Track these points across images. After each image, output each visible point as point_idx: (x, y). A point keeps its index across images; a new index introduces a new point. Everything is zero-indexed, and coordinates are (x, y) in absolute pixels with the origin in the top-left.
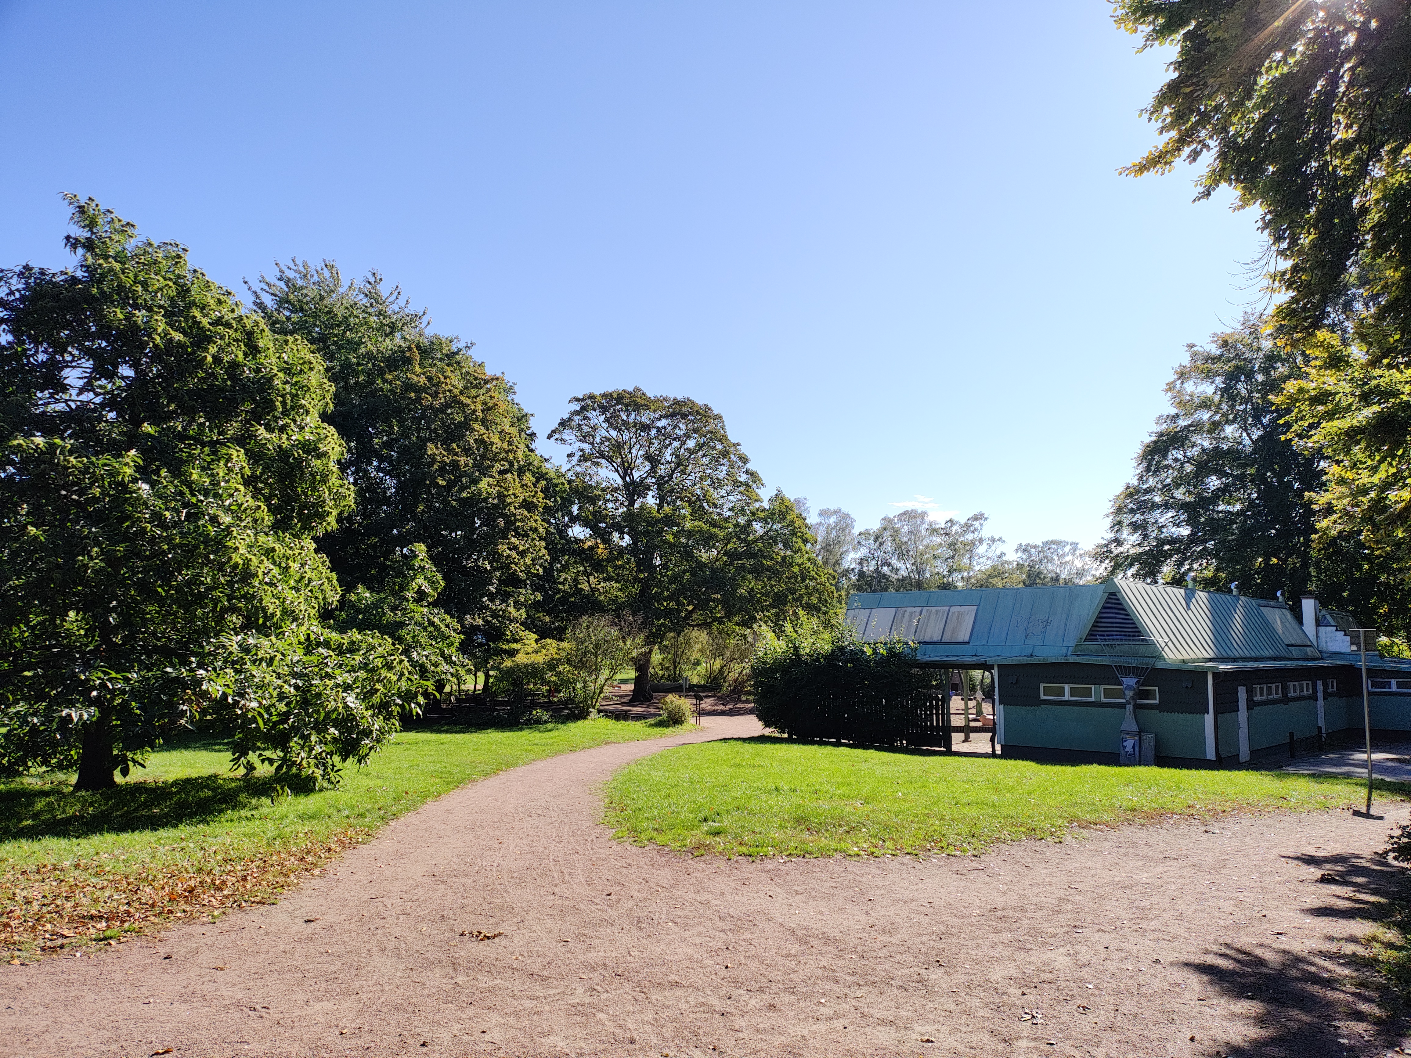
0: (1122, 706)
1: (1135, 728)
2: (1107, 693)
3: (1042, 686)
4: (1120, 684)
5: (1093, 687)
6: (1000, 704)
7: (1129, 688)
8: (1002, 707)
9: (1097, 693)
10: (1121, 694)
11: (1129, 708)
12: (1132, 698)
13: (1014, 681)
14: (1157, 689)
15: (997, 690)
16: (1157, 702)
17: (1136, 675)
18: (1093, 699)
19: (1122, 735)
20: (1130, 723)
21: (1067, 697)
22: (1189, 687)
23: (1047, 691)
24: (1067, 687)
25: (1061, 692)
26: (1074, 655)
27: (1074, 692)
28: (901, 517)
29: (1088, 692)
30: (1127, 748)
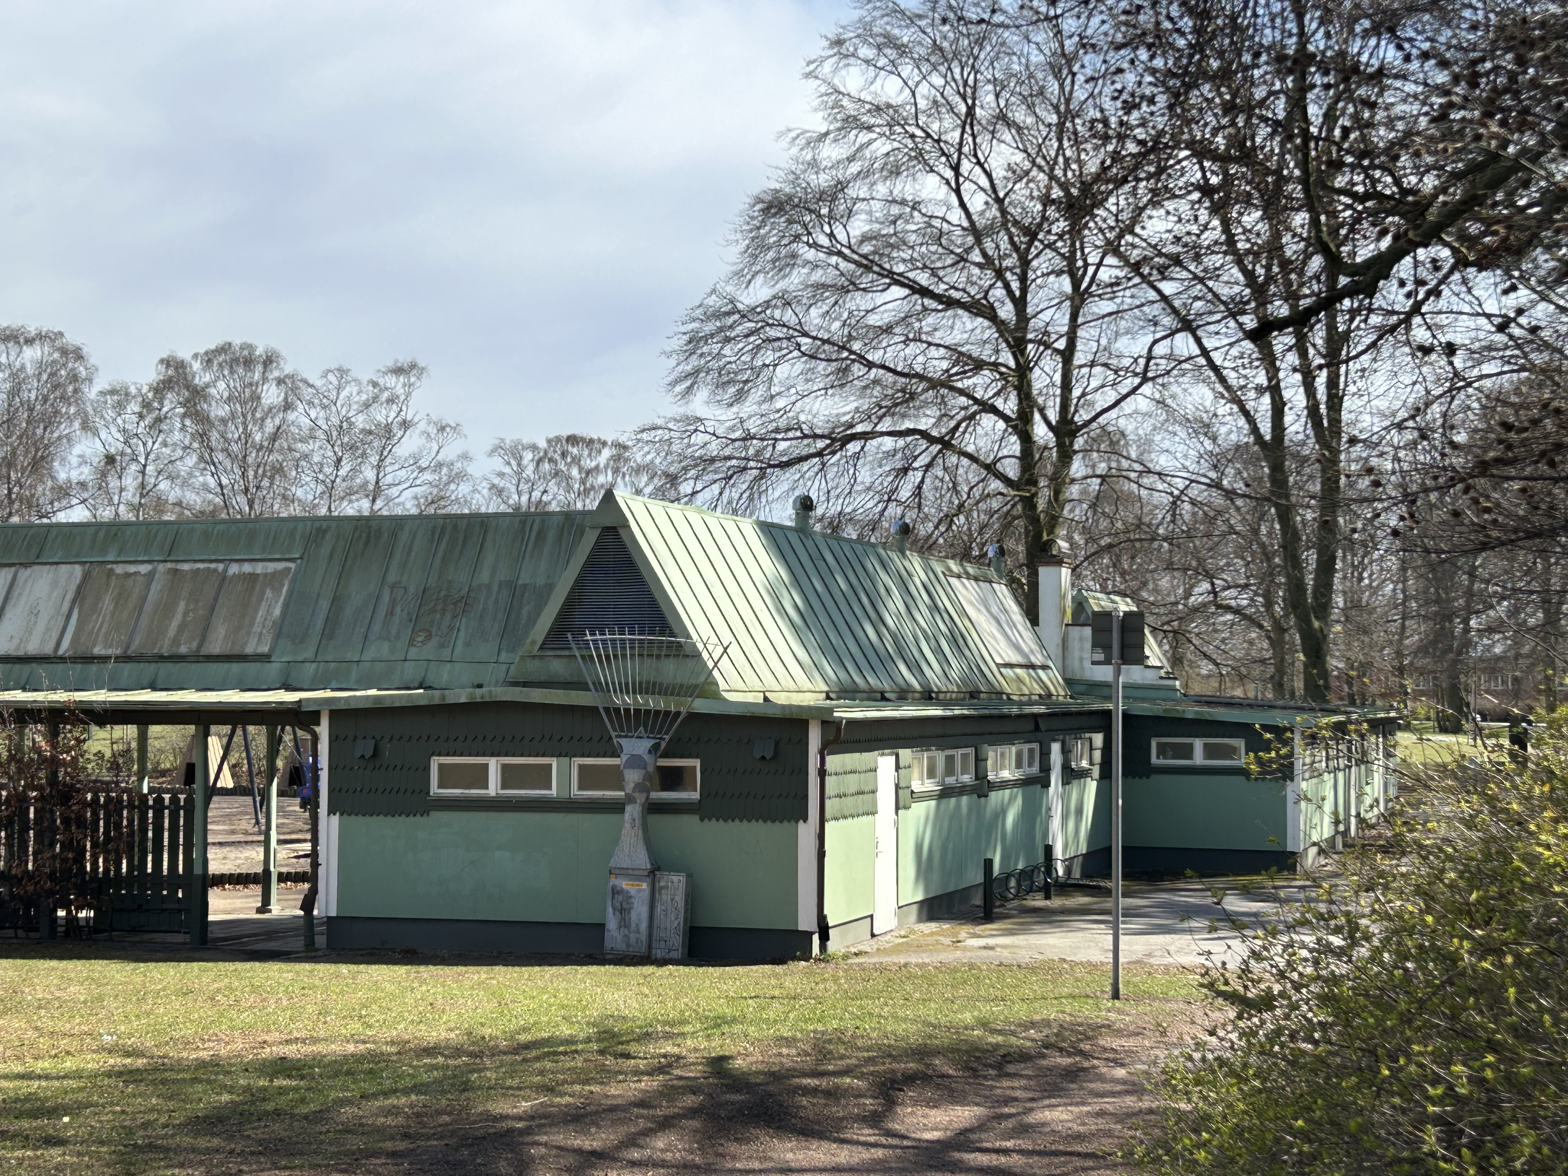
0: (616, 807)
1: (642, 860)
2: (588, 777)
3: (435, 762)
4: (615, 753)
5: (554, 762)
6: (331, 811)
7: (635, 762)
8: (335, 819)
9: (563, 776)
10: (613, 777)
11: (632, 811)
12: (639, 787)
13: (368, 754)
14: (696, 763)
15: (324, 776)
16: (696, 796)
17: (651, 732)
18: (552, 792)
19: (614, 881)
20: (631, 850)
21: (493, 788)
22: (768, 757)
23: (448, 776)
24: (494, 765)
25: (480, 776)
26: (515, 684)
27: (509, 776)
28: (208, 359)
29: (542, 776)
30: (623, 911)
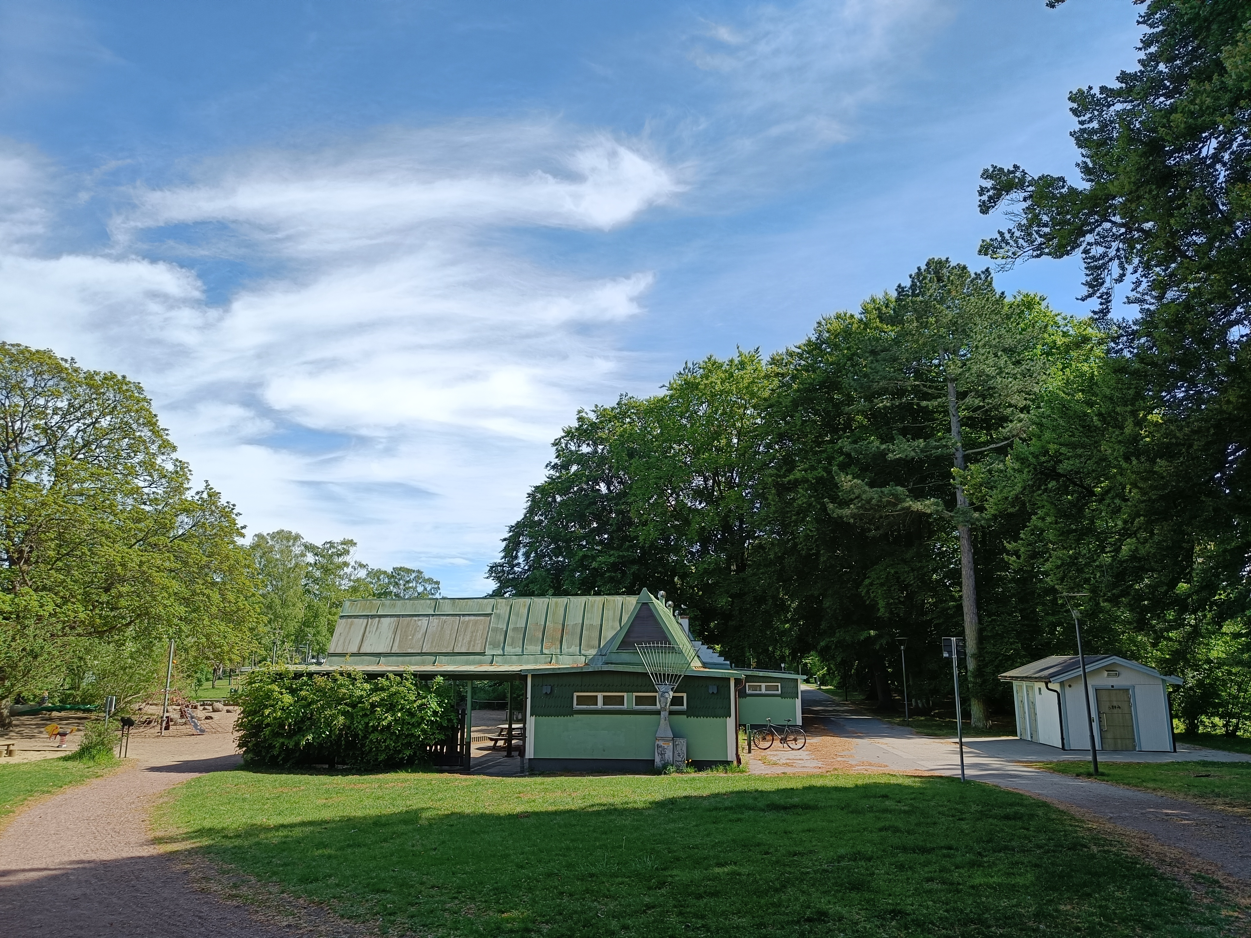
0: (658, 713)
1: (669, 734)
2: (640, 701)
3: (576, 694)
4: (656, 691)
5: (625, 694)
6: (532, 715)
7: (665, 695)
8: (533, 718)
9: (629, 700)
10: (653, 701)
11: (664, 714)
12: (668, 704)
13: (548, 692)
14: (685, 695)
15: (529, 701)
16: (685, 708)
17: (670, 682)
18: (625, 707)
19: (657, 742)
20: (665, 730)
21: (600, 705)
22: (715, 692)
23: (581, 701)
24: (600, 696)
25: (594, 700)
26: (607, 663)
27: (607, 701)
28: (273, 536)
29: (621, 700)
30: (662, 754)
